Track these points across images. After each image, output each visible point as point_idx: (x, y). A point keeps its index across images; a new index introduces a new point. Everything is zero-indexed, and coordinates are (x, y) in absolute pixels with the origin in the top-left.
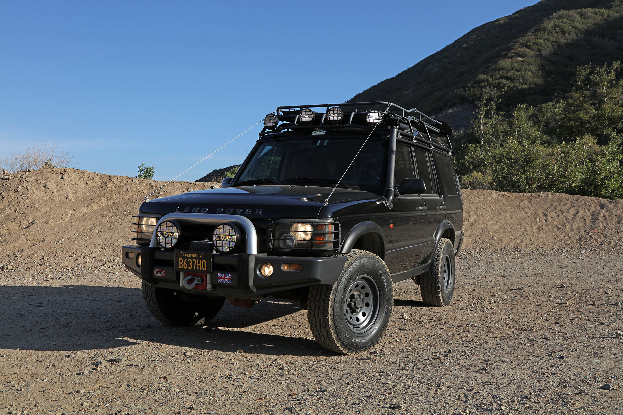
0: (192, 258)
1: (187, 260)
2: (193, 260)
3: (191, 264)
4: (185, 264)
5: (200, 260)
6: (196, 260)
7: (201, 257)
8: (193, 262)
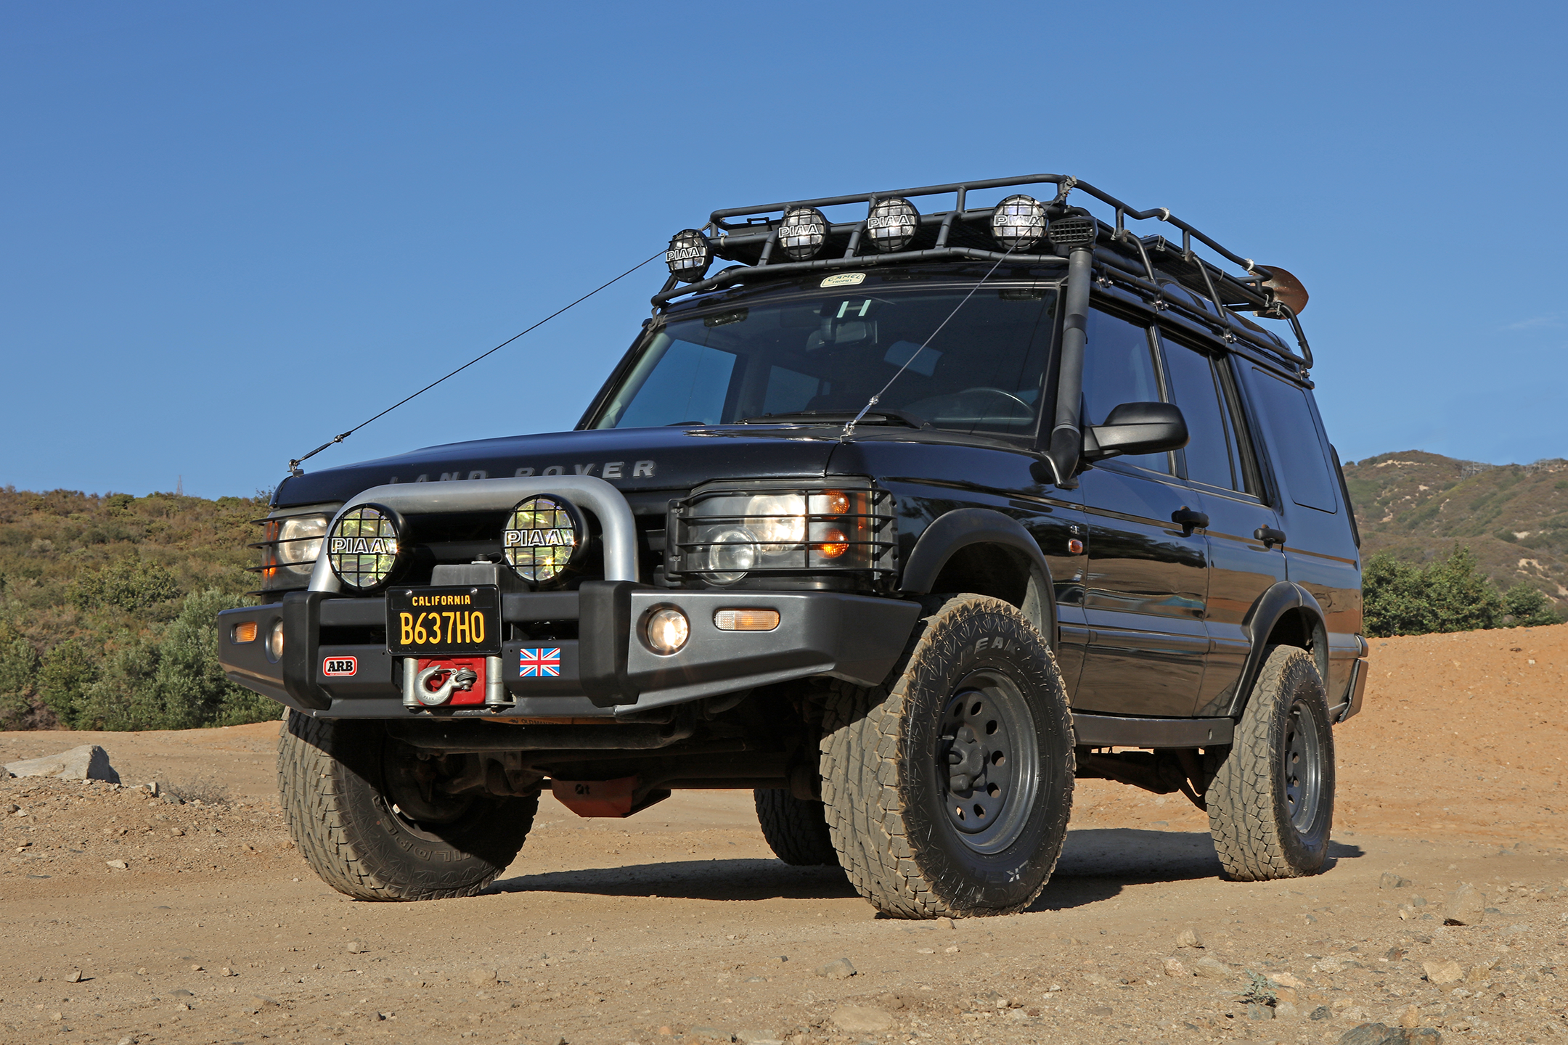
0: (439, 609)
1: (427, 616)
2: (445, 614)
3: (436, 628)
4: (418, 628)
5: (466, 613)
6: (451, 614)
7: (468, 601)
8: (445, 621)
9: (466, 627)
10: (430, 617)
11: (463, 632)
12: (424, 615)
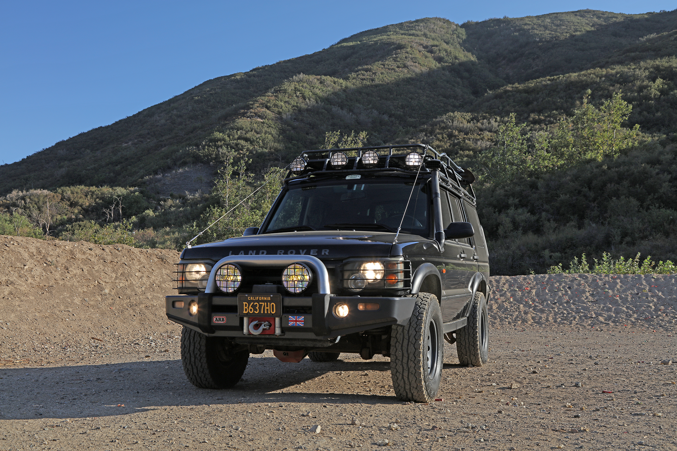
0: (258, 301)
1: (253, 304)
2: (260, 303)
3: (257, 308)
4: (250, 308)
5: (269, 303)
6: (263, 303)
7: (269, 299)
8: (260, 306)
9: (269, 308)
10: (255, 304)
11: (267, 310)
12: (252, 303)
